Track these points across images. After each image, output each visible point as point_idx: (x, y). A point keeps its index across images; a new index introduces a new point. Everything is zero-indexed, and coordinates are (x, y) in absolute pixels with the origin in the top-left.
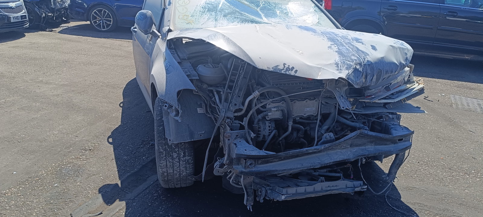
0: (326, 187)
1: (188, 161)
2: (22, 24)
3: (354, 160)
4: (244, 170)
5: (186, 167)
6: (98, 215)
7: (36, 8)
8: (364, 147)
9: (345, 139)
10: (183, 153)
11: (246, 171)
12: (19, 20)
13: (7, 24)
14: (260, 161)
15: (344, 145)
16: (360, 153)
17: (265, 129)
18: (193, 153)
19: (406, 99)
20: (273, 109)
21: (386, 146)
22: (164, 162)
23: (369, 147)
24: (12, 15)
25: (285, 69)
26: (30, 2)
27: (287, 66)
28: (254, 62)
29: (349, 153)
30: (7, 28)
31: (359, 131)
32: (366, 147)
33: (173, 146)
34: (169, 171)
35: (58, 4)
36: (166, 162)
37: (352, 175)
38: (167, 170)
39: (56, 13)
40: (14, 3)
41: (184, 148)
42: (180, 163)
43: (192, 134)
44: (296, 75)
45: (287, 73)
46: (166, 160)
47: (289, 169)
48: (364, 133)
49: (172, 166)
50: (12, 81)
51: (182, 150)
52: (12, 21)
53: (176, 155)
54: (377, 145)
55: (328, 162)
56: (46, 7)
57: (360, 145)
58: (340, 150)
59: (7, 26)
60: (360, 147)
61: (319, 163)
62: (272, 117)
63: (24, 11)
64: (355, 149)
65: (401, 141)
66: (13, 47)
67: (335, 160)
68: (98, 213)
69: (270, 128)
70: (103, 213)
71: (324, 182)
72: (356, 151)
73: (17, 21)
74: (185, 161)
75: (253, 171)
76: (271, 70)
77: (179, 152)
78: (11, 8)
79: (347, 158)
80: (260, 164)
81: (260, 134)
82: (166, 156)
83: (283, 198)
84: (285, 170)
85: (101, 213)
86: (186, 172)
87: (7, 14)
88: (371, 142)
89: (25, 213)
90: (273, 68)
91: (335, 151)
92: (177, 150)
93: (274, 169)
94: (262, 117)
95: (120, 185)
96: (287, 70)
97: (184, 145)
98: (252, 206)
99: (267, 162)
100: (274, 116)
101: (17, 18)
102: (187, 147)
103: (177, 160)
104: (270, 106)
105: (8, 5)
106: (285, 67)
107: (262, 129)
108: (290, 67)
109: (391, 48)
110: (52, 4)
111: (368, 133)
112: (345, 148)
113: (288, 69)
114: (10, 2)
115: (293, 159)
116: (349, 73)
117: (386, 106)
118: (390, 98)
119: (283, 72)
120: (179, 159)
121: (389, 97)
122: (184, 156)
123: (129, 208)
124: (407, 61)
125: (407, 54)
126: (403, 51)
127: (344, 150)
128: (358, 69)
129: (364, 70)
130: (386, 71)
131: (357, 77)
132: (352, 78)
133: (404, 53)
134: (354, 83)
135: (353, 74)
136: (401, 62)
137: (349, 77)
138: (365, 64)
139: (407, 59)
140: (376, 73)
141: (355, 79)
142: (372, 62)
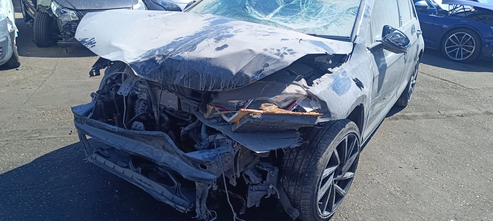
0: (137, 179)
8: (173, 157)
9: (141, 133)
15: (157, 144)
16: (166, 160)
17: (138, 107)
19: (239, 123)
21: (188, 166)
23: (177, 159)
25: (88, 42)
31: (161, 132)
32: (175, 158)
44: (91, 49)
45: (86, 46)
48: (167, 140)
54: (183, 161)
57: (170, 152)
58: (153, 147)
60: (171, 155)
62: (143, 97)
64: (166, 155)
65: (204, 170)
67: (138, 153)
69: (143, 108)
71: (139, 173)
72: (165, 157)
90: (82, 40)
104: (139, 86)
106: (91, 40)
108: (93, 42)
113: (90, 43)
124: (259, 74)
125: (267, 65)
126: (265, 60)
127: (157, 150)
128: (157, 61)
129: (164, 64)
130: (206, 76)
131: (150, 68)
132: (139, 67)
133: (263, 63)
134: (141, 72)
135: (144, 64)
136: (242, 72)
137: (134, 64)
138: (170, 59)
139: (261, 71)
140: (189, 73)
141: (144, 69)
142: (185, 59)
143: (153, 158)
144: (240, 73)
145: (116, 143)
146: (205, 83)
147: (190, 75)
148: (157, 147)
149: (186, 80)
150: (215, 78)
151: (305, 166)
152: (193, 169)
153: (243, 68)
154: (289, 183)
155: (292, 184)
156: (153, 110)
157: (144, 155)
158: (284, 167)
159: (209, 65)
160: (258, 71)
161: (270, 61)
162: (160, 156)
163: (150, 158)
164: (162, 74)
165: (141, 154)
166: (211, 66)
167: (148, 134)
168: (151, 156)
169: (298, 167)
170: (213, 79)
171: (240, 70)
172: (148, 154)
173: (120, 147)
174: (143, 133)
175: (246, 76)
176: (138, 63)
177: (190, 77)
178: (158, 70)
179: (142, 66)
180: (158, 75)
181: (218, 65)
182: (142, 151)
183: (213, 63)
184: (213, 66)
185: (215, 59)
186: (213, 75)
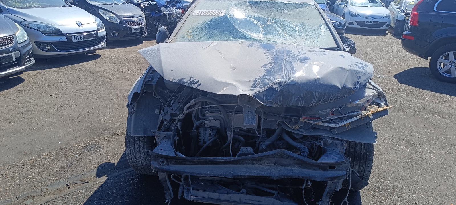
0: (245, 199)
1: (146, 153)
2: (140, 34)
3: (277, 178)
4: (157, 166)
5: (145, 158)
6: (85, 183)
7: (155, 22)
8: (290, 168)
9: (260, 156)
10: (143, 146)
11: (159, 167)
12: (138, 31)
13: (129, 33)
14: (173, 162)
15: (268, 162)
16: (283, 173)
17: (204, 135)
18: (151, 147)
19: (349, 126)
20: (210, 118)
21: (314, 171)
22: (128, 150)
23: (296, 169)
24: (133, 27)
25: (190, 82)
26: (151, 17)
27: (192, 79)
28: (164, 73)
29: (273, 170)
30: (129, 37)
31: (279, 150)
32: (293, 168)
33: (136, 139)
34: (133, 159)
35: (173, 19)
36: (130, 150)
37: (313, 198)
38: (131, 157)
39: (171, 26)
40: (137, 18)
41: (143, 141)
42: (140, 154)
43: (145, 131)
44: (198, 88)
45: (190, 85)
46: (130, 149)
47: (198, 173)
48: (286, 153)
49: (134, 155)
50: (109, 77)
51: (142, 143)
52: (133, 31)
53: (137, 146)
54: (305, 168)
55: (242, 175)
56: (163, 21)
57: (285, 165)
58: (262, 166)
59: (129, 35)
60: (286, 168)
61: (231, 173)
62: (211, 125)
63: (143, 24)
64: (280, 168)
65: (333, 169)
66: (128, 52)
67: (252, 175)
68: (84, 182)
69: (210, 135)
70: (89, 182)
71: (244, 194)
72: (280, 171)
73: (137, 31)
74: (144, 152)
75: (164, 168)
76: (176, 81)
77: (139, 144)
78: (134, 22)
79: (268, 176)
80: (174, 164)
81: (200, 139)
82: (130, 146)
83: (192, 199)
84: (194, 173)
85: (87, 182)
86: (146, 162)
87: (130, 26)
88: (298, 164)
89: (44, 171)
90: (178, 80)
91: (257, 166)
92: (138, 142)
93: (183, 170)
94: (199, 124)
95: (116, 165)
96: (191, 83)
97: (144, 139)
98: (171, 200)
99: (180, 163)
100: (213, 125)
101: (137, 29)
102: (146, 141)
103: (138, 150)
104: (208, 115)
105: (132, 19)
106: (190, 79)
107: (202, 135)
108: (195, 81)
109: (340, 69)
110: (168, 18)
111: (291, 154)
112: (269, 165)
113: (193, 82)
114: (134, 17)
115: (208, 166)
116: (259, 91)
117: (331, 131)
118: (334, 123)
119: (186, 84)
120: (139, 150)
121: (333, 121)
122: (143, 148)
123: (106, 183)
124: (357, 85)
125: (360, 77)
126: (356, 74)
127: (268, 167)
128: (275, 88)
129: (282, 90)
130: (319, 93)
131: (271, 96)
132: (262, 96)
133: (356, 76)
134: (265, 101)
135: (265, 93)
136: (346, 86)
137: (257, 95)
138: (286, 84)
139: (358, 82)
140: (304, 94)
141: (267, 98)
142: (299, 83)
143: (269, 175)
144: (344, 87)
145: (225, 173)
146: (317, 100)
147: (304, 95)
148: (267, 164)
149: (301, 100)
150: (326, 94)
151: (365, 147)
152: (322, 172)
153: (345, 82)
154: (354, 164)
155: (357, 163)
156: (227, 134)
157: (259, 175)
158: (348, 152)
159: (319, 84)
160: (356, 83)
161: (360, 74)
162: (273, 172)
163: (265, 176)
164: (282, 99)
165: (255, 175)
166: (321, 84)
167: (267, 155)
168: (266, 174)
169: (359, 150)
170: (324, 95)
171: (344, 84)
172: (262, 173)
173: (232, 174)
174: (262, 155)
175: (349, 88)
176: (260, 93)
177: (304, 97)
178: (278, 96)
179: (264, 95)
180: (278, 100)
181: (326, 83)
182: (255, 172)
183: (322, 82)
184: (323, 84)
185: (322, 78)
186: (324, 92)
